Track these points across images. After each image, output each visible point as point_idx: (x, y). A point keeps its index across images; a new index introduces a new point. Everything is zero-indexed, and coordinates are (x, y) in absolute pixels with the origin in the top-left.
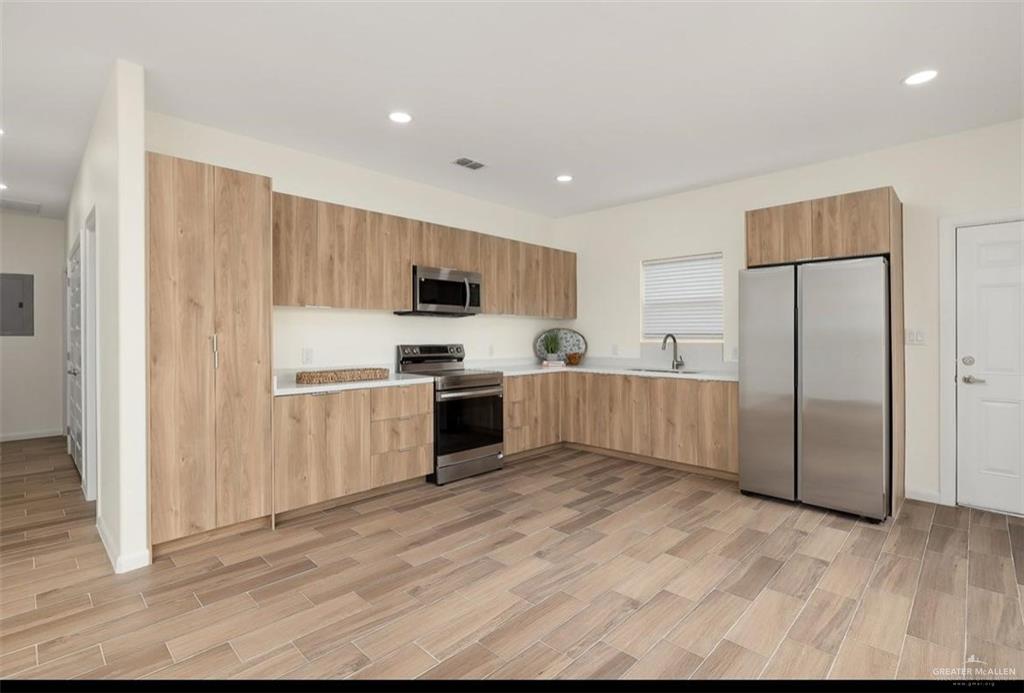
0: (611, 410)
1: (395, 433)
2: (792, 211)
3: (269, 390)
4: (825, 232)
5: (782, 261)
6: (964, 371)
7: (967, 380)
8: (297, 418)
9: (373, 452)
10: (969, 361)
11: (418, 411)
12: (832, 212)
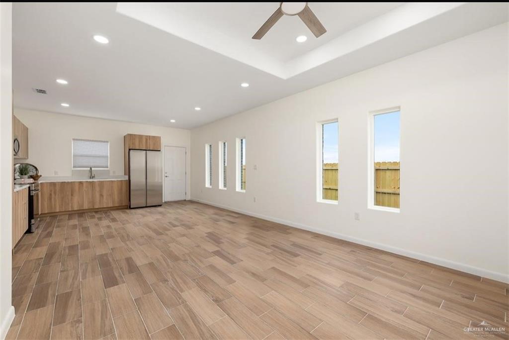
0: (72, 195)
2: (141, 137)
4: (148, 143)
5: (138, 148)
6: (166, 175)
7: (166, 177)
10: (166, 173)
12: (150, 139)
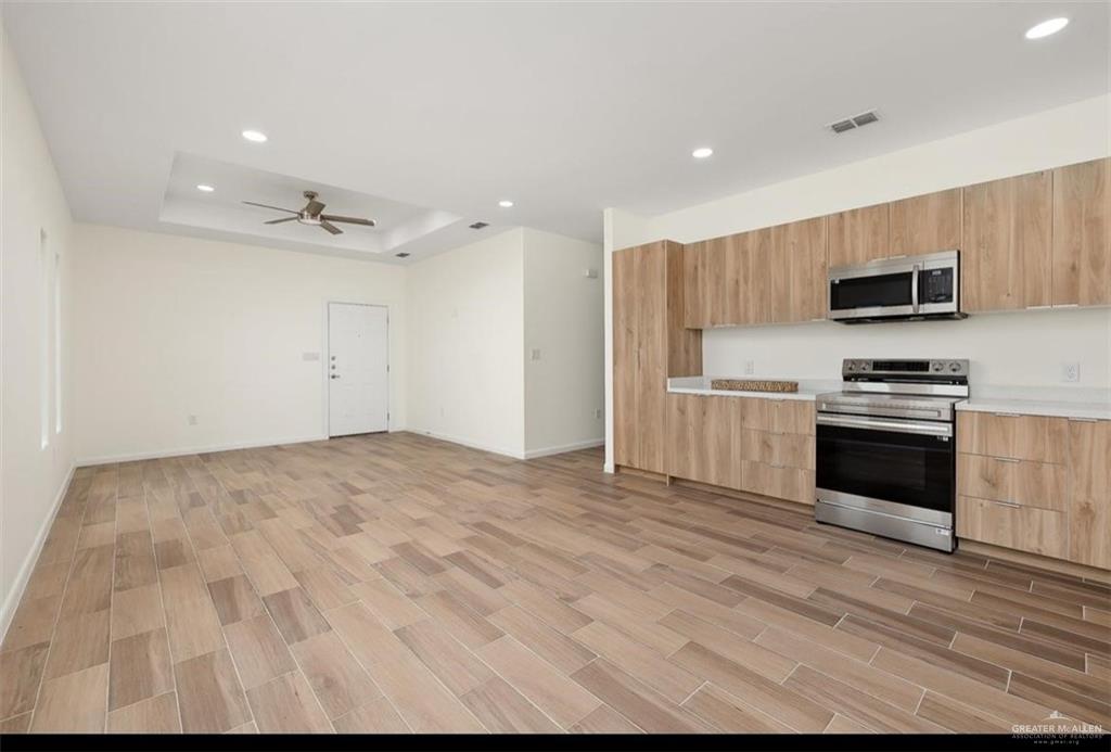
1: (766, 445)
3: (665, 387)
8: (682, 411)
9: (743, 456)
11: (796, 430)
